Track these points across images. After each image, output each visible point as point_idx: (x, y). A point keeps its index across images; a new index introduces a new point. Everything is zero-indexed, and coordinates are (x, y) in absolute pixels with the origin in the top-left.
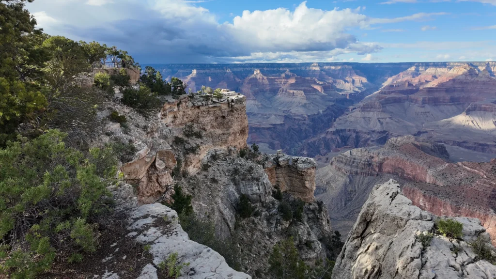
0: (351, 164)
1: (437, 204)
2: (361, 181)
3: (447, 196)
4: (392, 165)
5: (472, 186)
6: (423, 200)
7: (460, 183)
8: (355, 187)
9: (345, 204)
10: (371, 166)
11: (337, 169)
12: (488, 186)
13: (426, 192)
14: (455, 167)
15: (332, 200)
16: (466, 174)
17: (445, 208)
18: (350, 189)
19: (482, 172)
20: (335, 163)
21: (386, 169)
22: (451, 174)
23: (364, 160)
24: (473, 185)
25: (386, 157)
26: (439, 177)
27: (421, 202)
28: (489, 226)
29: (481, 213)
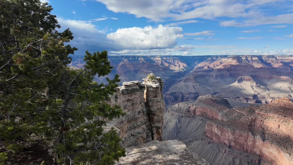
0: (179, 111)
1: (224, 131)
2: (185, 121)
3: (228, 126)
4: (201, 111)
6: (217, 130)
7: (235, 119)
8: (181, 124)
9: (177, 135)
10: (190, 112)
11: (172, 114)
12: (247, 120)
13: (218, 125)
14: (232, 111)
15: (170, 133)
16: (237, 114)
17: (228, 133)
18: (179, 126)
19: (245, 112)
20: (171, 112)
21: (198, 113)
22: (230, 114)
23: (185, 109)
24: (241, 120)
25: (197, 106)
26: (224, 117)
27: (216, 130)
28: (250, 141)
29: (245, 134)
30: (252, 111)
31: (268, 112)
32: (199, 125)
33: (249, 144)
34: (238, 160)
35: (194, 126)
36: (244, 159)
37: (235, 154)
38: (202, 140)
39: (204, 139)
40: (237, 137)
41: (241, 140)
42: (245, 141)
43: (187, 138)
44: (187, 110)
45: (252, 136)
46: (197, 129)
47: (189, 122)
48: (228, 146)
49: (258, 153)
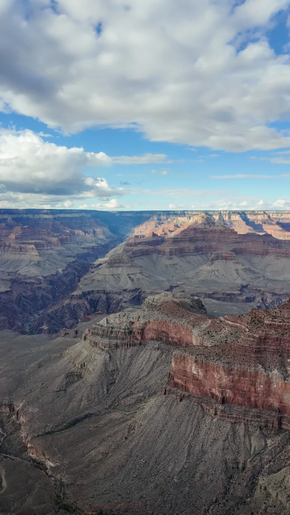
0: (108, 335)
1: (210, 369)
2: (123, 355)
3: (218, 358)
4: (155, 330)
5: (238, 342)
6: (195, 367)
7: (226, 340)
8: (117, 364)
9: (108, 390)
10: (132, 334)
11: (93, 344)
12: (252, 339)
13: (197, 357)
14: (218, 323)
15: (91, 388)
16: (230, 329)
17: (218, 372)
18: (111, 368)
19: (244, 325)
20: (90, 337)
21: (149, 335)
22: (216, 332)
23: (123, 327)
25: (147, 320)
26: (205, 337)
27: (194, 369)
28: (260, 384)
29: (252, 371)
30: (256, 322)
31: (285, 321)
32: (155, 360)
33: (259, 389)
34: (243, 426)
35: (144, 363)
36: (253, 422)
37: (234, 416)
38: (165, 394)
39: (170, 390)
40: (236, 378)
41: (245, 383)
42: (252, 385)
43: (131, 394)
44: (126, 331)
45: (264, 372)
46: (151, 370)
47: (132, 357)
48: (219, 399)
49: (276, 404)
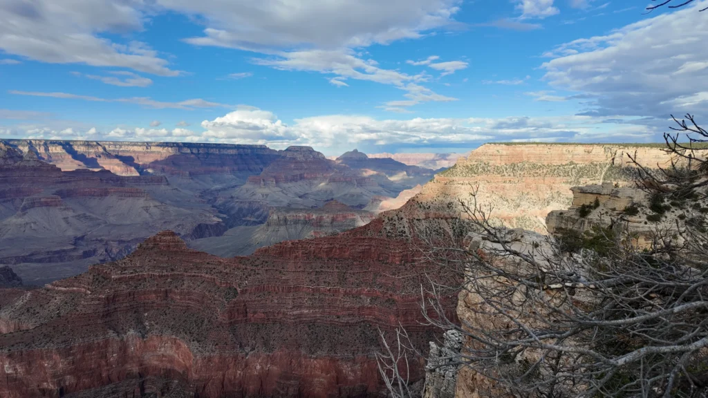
1: (35, 358)
3: (48, 339)
5: (78, 311)
6: (10, 364)
7: (58, 314)
12: (97, 302)
13: (12, 348)
14: (43, 294)
16: (63, 297)
17: (50, 358)
19: (84, 287)
22: (41, 306)
24: (78, 309)
26: (23, 317)
27: (7, 368)
28: (113, 353)
29: (99, 341)
30: (100, 279)
33: (112, 360)
40: (79, 356)
41: (91, 359)
42: (101, 358)
45: (117, 338)
48: (55, 393)
49: (136, 370)
